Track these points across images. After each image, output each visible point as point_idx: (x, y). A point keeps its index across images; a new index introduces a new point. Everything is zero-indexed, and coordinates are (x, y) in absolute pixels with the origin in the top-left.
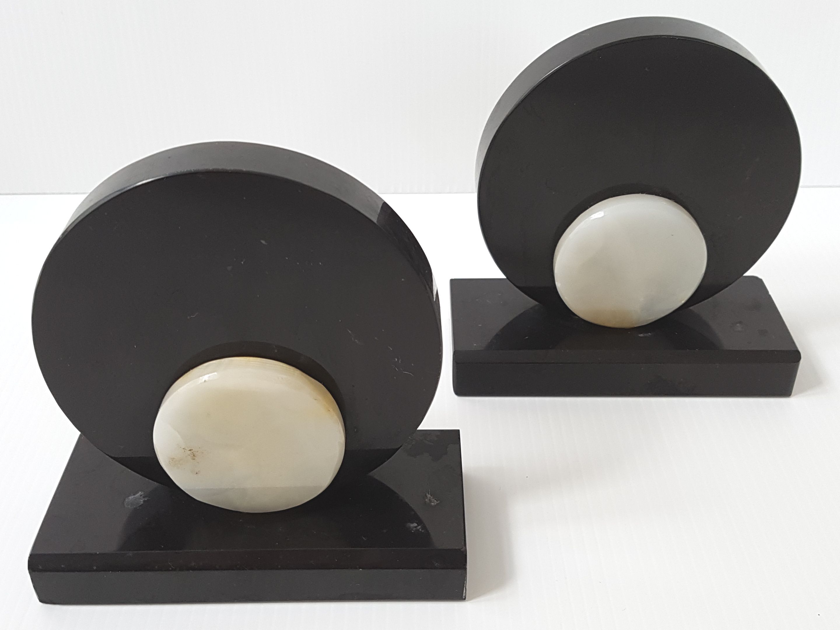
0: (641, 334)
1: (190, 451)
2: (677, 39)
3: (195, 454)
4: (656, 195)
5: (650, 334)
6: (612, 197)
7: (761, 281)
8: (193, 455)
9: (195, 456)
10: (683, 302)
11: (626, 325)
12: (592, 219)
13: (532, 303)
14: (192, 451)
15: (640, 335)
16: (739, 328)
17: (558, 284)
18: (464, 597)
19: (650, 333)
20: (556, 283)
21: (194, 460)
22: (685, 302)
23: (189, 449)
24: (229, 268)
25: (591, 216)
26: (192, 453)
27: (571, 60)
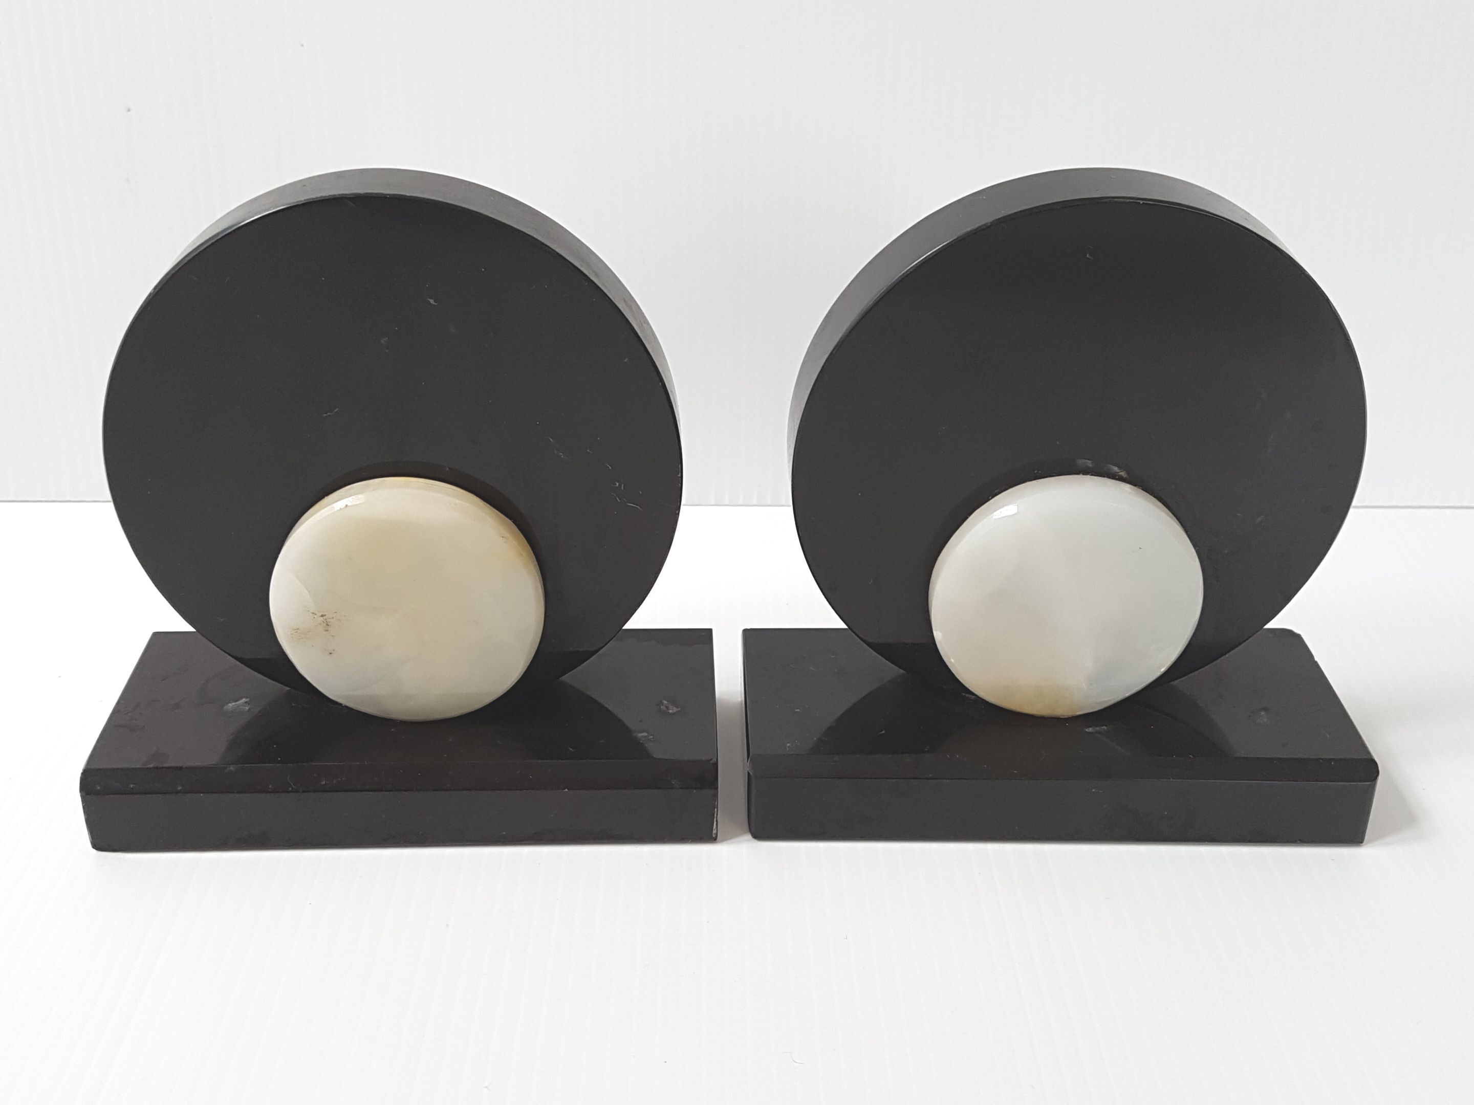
0: (1090, 727)
1: (322, 618)
2: (1141, 203)
3: (329, 622)
4: (1109, 478)
5: (1104, 727)
6: (1031, 480)
7: (1298, 637)
8: (325, 625)
9: (328, 625)
10: (1163, 670)
11: (1062, 711)
12: (994, 517)
13: (892, 671)
14: (325, 617)
15: (1087, 730)
16: (1264, 718)
17: (938, 635)
18: (714, 836)
19: (1106, 726)
20: (935, 633)
21: (327, 632)
22: (1166, 669)
23: (320, 615)
24: (384, 340)
25: (995, 513)
26: (325, 621)
27: (955, 240)
